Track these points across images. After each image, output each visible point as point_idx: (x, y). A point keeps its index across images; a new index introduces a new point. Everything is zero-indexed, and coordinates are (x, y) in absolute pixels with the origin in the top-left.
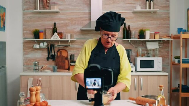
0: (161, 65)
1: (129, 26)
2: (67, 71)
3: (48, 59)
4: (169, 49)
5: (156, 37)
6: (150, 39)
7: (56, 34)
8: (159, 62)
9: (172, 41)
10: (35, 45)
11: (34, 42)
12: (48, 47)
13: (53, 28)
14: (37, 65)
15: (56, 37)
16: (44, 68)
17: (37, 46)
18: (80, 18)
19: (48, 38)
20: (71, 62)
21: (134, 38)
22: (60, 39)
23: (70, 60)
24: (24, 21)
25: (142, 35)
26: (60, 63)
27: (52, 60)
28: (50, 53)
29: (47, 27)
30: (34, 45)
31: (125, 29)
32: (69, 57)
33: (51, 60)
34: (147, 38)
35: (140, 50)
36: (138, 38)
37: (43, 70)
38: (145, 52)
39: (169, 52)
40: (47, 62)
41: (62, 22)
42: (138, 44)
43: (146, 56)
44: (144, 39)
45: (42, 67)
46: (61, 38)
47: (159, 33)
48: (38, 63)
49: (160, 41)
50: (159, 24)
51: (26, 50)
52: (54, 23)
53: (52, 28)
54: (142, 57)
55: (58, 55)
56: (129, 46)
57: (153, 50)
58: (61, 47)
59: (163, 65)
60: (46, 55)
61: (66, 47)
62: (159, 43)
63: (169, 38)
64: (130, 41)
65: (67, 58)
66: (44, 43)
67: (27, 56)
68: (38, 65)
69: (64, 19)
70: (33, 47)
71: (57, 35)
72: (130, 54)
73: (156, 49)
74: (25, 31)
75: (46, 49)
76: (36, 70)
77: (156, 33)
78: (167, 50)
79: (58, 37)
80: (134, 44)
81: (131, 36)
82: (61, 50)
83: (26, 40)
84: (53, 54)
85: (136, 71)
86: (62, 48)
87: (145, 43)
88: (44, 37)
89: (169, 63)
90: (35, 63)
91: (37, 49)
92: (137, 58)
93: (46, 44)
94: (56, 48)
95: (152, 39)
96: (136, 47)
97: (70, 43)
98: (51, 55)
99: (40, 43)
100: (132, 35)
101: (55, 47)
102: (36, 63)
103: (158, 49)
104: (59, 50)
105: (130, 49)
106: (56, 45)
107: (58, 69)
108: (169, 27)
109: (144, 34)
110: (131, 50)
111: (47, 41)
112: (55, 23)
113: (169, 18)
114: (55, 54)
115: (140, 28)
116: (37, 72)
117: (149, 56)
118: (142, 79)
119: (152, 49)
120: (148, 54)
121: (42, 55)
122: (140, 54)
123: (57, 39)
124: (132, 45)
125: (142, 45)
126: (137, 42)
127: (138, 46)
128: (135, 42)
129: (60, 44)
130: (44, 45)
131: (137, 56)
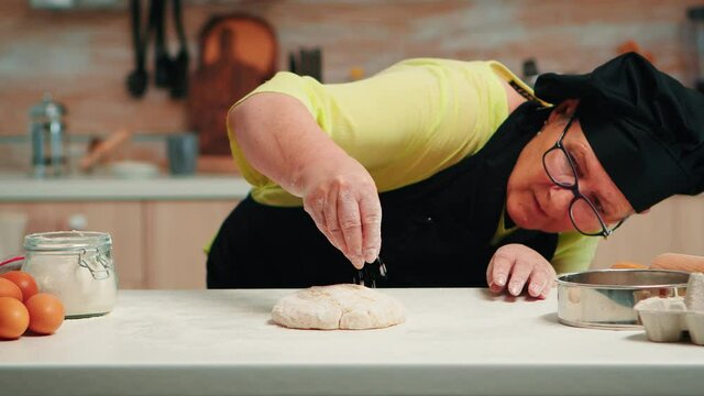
3: (136, 85)
12: (136, 4)
14: (55, 128)
16: (107, 145)
27: (166, 93)
33: (156, 96)
37: (104, 160)
40: (127, 109)
45: (95, 143)
48: (63, 110)
60: (115, 55)
68: (64, 127)
70: (26, 3)
75: (122, 12)
76: (48, 162)
84: (173, 48)
86: (232, 5)
90: (39, 110)
91: (56, 16)
98: (156, 59)
102: (44, 114)
116: (57, 175)
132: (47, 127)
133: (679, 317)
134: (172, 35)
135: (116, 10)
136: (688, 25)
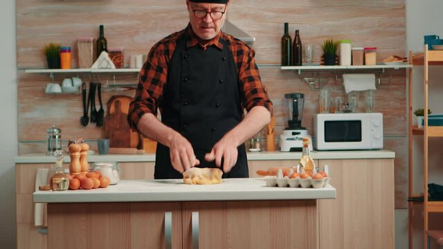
0: (379, 133)
1: (297, 31)
2: (136, 150)
3: (84, 122)
4: (405, 92)
5: (367, 60)
6: (352, 64)
7: (104, 54)
8: (376, 126)
9: (410, 69)
10: (49, 85)
11: (47, 78)
12: (84, 92)
13: (98, 41)
14: (57, 137)
15: (104, 64)
17: (57, 89)
18: (168, 12)
19: (84, 67)
21: (312, 63)
22: (117, 68)
24: (19, 22)
25: (331, 54)
26: (117, 133)
27: (95, 124)
28: (90, 108)
29: (81, 38)
30: (46, 86)
31: (287, 41)
33: (91, 125)
34: (345, 63)
35: (325, 93)
36: (322, 64)
38: (339, 99)
39: (405, 99)
40: (79, 130)
41: (121, 23)
42: (322, 80)
43: (340, 109)
44: (338, 64)
45: (70, 143)
46: (118, 65)
47: (376, 48)
48: (60, 131)
49: (381, 69)
50: (379, 27)
51: (25, 100)
52: (99, 25)
53: (94, 41)
54: (332, 111)
55: (111, 112)
56: (294, 86)
57: (361, 95)
58: (118, 89)
59: (384, 134)
60: (79, 112)
61: (131, 88)
62: (377, 77)
63: (401, 61)
64: (302, 70)
66: (74, 79)
67: (28, 115)
68: (60, 137)
69: (125, 17)
70: (43, 91)
71: (108, 59)
72: (299, 107)
73: (369, 91)
74: (22, 50)
75: (79, 95)
76: (54, 149)
77: (367, 50)
78: (398, 93)
79: (111, 62)
80: (311, 79)
81: (303, 60)
82: (119, 99)
83: (27, 71)
84: (98, 108)
85: (315, 149)
86: (119, 92)
87: (341, 77)
88: (74, 64)
89: (405, 130)
90: (52, 130)
91: (55, 96)
92: (316, 118)
93: (78, 82)
94: (106, 92)
95: (359, 65)
96: (317, 87)
98: (91, 112)
99: (62, 80)
100: (305, 57)
101: (102, 90)
102: (53, 132)
103: (374, 91)
104: (113, 98)
105: (302, 92)
106: (106, 84)
107: (111, 146)
108: (404, 33)
109: (337, 53)
110: (302, 96)
111: (81, 75)
112: (101, 27)
113: (404, 8)
114: (102, 110)
115: (324, 36)
117: (349, 109)
118: (326, 167)
119: (357, 92)
120: (348, 104)
121: (67, 113)
122: (326, 106)
123: (106, 68)
124: (305, 81)
125: (331, 81)
126: (318, 74)
127: (321, 86)
128: (313, 74)
129: (115, 83)
130: (73, 85)
131: (318, 111)
132: (54, 137)
133: (275, 180)
134: (97, 102)
135: (78, 93)
136: (285, 99)
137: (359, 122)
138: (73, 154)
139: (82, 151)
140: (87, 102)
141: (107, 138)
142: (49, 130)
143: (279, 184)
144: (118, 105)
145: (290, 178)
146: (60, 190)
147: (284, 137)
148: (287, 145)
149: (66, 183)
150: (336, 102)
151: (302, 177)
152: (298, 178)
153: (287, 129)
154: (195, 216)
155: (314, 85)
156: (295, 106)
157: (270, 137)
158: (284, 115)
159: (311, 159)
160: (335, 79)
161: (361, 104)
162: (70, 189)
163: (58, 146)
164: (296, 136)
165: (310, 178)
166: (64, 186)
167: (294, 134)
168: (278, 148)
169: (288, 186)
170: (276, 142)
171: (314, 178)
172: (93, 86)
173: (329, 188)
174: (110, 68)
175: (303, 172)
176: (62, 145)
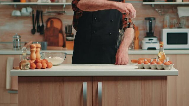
2: (62, 48)
3: (33, 32)
6: (183, 1)
10: (14, 11)
11: (13, 7)
12: (33, 15)
14: (18, 40)
16: (28, 44)
17: (18, 13)
19: (33, 2)
20: (67, 36)
22: (52, 2)
23: (66, 33)
26: (52, 38)
27: (39, 34)
28: (36, 24)
30: (12, 12)
32: (64, 30)
33: (37, 34)
35: (167, 18)
36: (166, 1)
38: (175, 21)
40: (31, 37)
42: (165, 10)
43: (176, 26)
44: (175, 1)
45: (26, 43)
48: (20, 37)
54: (171, 27)
55: (48, 27)
56: (150, 13)
58: (52, 14)
60: (30, 26)
61: (59, 13)
64: (154, 5)
65: (61, 31)
66: (28, 8)
67: (2, 28)
68: (20, 40)
70: (11, 15)
72: (153, 25)
76: (17, 47)
80: (159, 9)
82: (53, 20)
84: (41, 24)
87: (176, 9)
90: (15, 36)
91: (17, 17)
92: (162, 31)
93: (30, 10)
94: (45, 16)
95: (186, 1)
96: (163, 14)
97: (65, 8)
98: (37, 26)
99: (21, 9)
101: (43, 14)
102: (16, 37)
104: (49, 19)
105: (154, 17)
106: (45, 11)
110: (154, 19)
111: (31, 6)
114: (43, 26)
116: (18, 50)
117: (181, 26)
119: (185, 17)
120: (180, 24)
121: (24, 27)
122: (168, 24)
123: (46, 2)
124: (156, 11)
125: (171, 10)
126: (164, 7)
127: (165, 13)
128: (161, 7)
129: (50, 10)
130: (27, 11)
131: (163, 27)
132: (17, 40)
134: (40, 21)
135: (30, 16)
136: (145, 21)
137: (186, 34)
138: (32, 49)
139: (37, 48)
140: (35, 21)
141: (46, 41)
142: (14, 37)
143: (145, 67)
144: (52, 23)
145: (151, 64)
146: (25, 69)
147: (144, 42)
148: (146, 46)
149: (28, 65)
150: (174, 22)
151: (158, 63)
152: (156, 64)
153: (146, 37)
154: (100, 85)
155: (161, 13)
156: (151, 24)
157: (136, 41)
158: (144, 29)
159: (164, 53)
160: (173, 9)
161: (187, 24)
162: (30, 69)
163: (19, 45)
164: (151, 41)
165: (162, 64)
166: (27, 67)
167: (150, 40)
168: (140, 48)
169: (150, 68)
170: (139, 45)
171: (165, 64)
172: (38, 13)
173: (173, 70)
174: (48, 2)
175: (159, 61)
176: (22, 45)
